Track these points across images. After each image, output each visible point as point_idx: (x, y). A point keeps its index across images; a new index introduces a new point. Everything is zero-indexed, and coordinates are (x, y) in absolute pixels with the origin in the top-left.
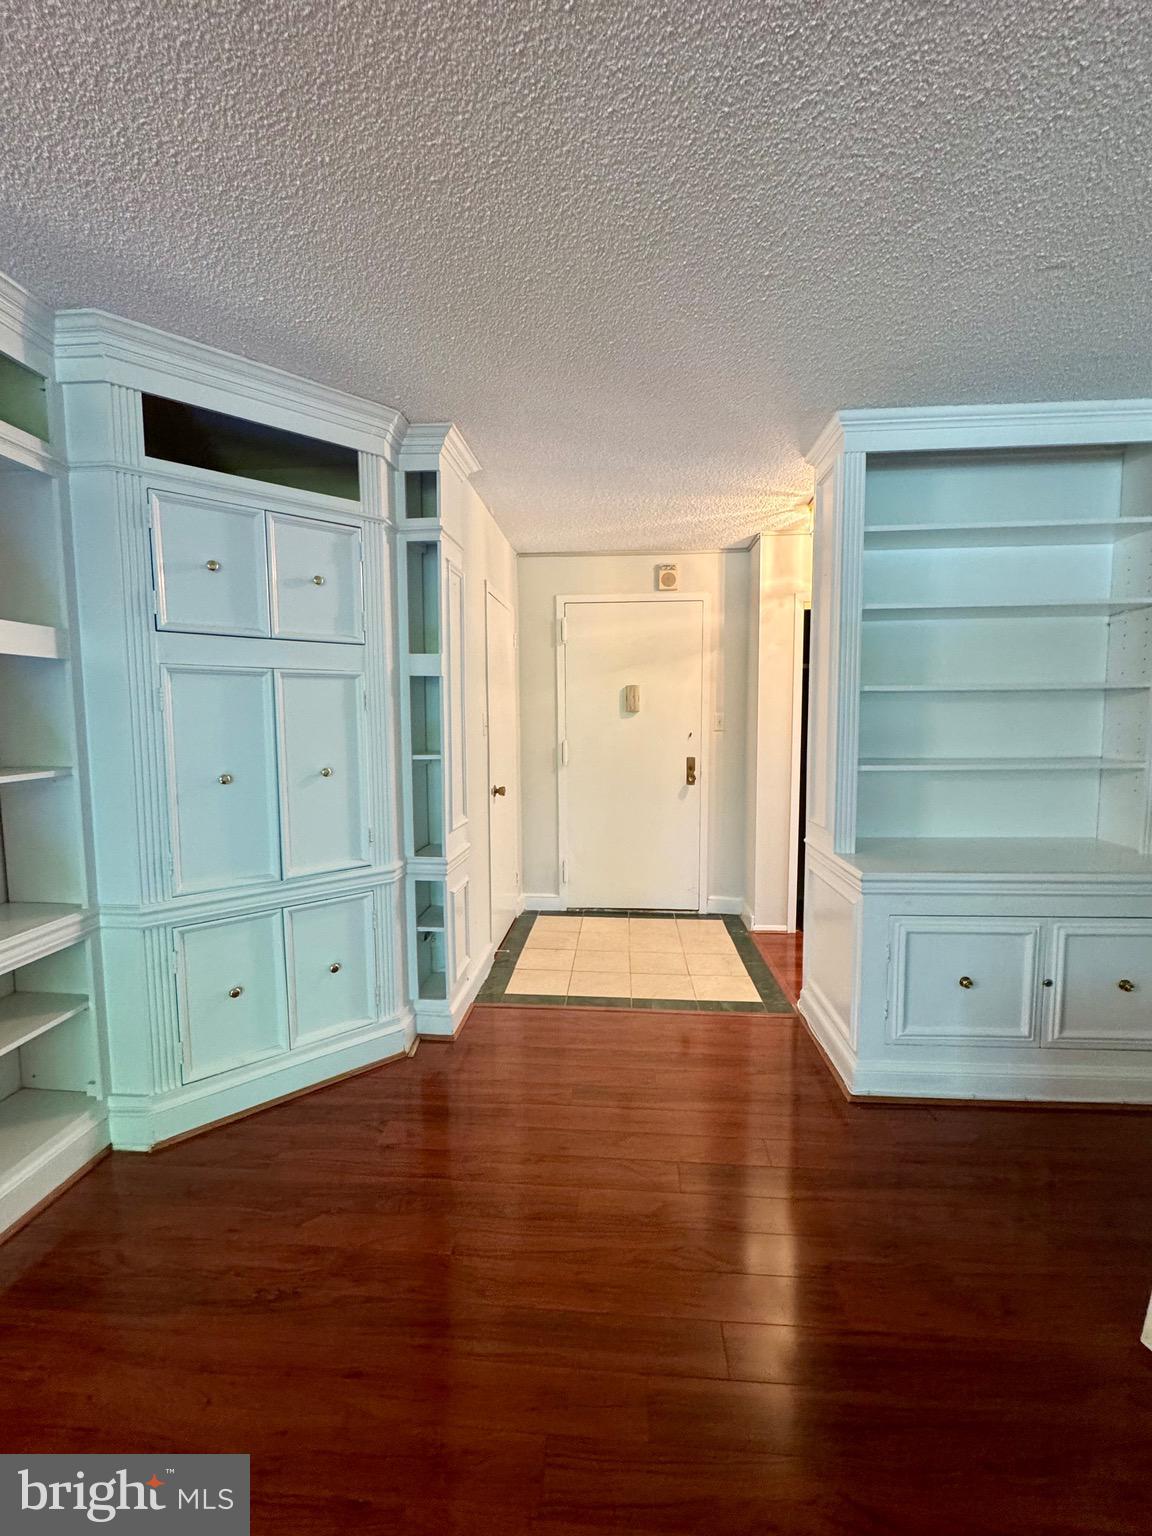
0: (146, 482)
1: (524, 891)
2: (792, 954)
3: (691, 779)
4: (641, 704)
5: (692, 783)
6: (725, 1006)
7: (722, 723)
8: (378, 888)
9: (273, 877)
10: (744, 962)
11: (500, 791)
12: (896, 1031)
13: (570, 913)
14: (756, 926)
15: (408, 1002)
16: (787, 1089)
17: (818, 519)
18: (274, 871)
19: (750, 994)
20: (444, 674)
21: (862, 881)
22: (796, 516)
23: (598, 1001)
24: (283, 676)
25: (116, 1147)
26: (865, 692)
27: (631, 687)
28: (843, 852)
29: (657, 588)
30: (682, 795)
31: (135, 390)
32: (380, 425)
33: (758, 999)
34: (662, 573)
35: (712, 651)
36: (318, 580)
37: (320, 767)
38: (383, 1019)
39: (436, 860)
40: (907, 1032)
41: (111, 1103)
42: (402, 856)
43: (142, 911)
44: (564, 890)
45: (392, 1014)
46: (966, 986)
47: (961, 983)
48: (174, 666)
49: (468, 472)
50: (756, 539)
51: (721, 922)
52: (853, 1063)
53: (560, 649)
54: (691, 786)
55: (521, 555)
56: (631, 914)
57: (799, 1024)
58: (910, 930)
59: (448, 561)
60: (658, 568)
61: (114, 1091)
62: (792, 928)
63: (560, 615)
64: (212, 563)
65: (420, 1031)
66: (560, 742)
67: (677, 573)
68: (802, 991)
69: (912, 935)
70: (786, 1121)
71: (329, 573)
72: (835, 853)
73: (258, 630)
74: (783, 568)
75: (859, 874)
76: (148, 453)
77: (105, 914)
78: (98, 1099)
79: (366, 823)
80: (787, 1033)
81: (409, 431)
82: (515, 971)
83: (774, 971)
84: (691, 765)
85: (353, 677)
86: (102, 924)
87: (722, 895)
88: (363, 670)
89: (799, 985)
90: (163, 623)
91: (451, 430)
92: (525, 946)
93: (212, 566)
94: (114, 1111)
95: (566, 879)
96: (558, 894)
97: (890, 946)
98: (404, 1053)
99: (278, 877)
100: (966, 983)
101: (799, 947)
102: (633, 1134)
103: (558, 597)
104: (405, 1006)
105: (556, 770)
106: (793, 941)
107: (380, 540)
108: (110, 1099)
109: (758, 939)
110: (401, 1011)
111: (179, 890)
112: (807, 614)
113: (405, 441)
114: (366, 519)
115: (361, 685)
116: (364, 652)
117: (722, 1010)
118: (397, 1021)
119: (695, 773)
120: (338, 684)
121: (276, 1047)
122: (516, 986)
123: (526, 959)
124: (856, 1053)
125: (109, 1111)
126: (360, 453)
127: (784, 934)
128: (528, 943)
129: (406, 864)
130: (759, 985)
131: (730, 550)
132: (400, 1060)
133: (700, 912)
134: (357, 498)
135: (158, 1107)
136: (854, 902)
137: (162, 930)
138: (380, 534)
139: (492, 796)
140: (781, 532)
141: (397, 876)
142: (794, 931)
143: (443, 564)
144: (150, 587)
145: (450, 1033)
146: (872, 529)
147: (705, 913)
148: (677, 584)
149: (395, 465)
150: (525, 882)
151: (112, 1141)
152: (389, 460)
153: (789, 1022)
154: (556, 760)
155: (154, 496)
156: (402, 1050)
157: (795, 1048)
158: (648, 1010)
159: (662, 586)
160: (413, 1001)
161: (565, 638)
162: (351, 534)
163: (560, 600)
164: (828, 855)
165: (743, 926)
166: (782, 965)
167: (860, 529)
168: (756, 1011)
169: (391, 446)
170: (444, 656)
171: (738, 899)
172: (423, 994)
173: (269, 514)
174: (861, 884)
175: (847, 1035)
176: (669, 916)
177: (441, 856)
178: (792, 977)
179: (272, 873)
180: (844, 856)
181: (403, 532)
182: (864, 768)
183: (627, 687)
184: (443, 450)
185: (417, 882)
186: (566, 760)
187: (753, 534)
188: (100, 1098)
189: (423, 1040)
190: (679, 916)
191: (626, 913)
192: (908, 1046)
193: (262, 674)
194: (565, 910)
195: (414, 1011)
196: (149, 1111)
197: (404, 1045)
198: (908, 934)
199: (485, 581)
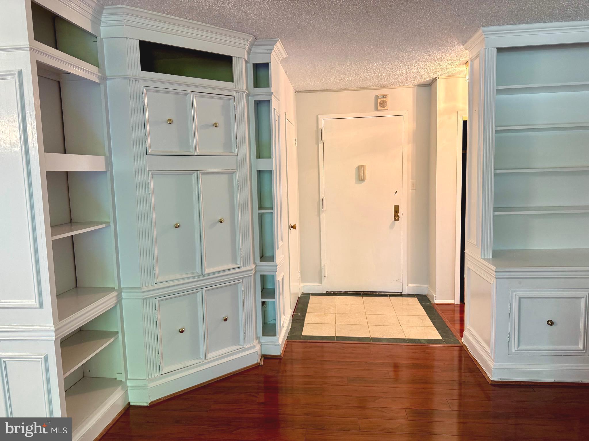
0: (142, 83)
1: (302, 283)
2: (457, 315)
3: (396, 217)
4: (368, 176)
5: (397, 220)
6: (423, 341)
7: (415, 185)
8: (245, 278)
9: (198, 273)
10: (431, 320)
11: (293, 227)
12: (514, 348)
13: (328, 294)
14: (437, 301)
15: (257, 338)
16: (456, 378)
17: (471, 74)
18: (198, 271)
19: (436, 335)
20: (274, 169)
21: (496, 272)
22: (458, 69)
23: (353, 339)
24: (202, 174)
25: (132, 404)
26: (496, 173)
27: (361, 166)
28: (486, 257)
29: (376, 109)
30: (392, 227)
31: (136, 40)
32: (243, 43)
33: (441, 338)
34: (379, 100)
35: (408, 143)
36: (215, 125)
37: (219, 218)
38: (247, 346)
39: (271, 264)
40: (520, 348)
41: (129, 383)
42: (255, 263)
43: (143, 290)
44: (325, 281)
45: (252, 344)
46: (550, 325)
47: (548, 323)
48: (154, 172)
49: (281, 58)
50: (434, 80)
51: (416, 299)
52: (491, 364)
53: (321, 145)
54: (396, 222)
55: (298, 92)
56: (363, 294)
57: (463, 349)
58: (521, 296)
59: (274, 109)
60: (377, 97)
61: (129, 377)
62: (457, 301)
63: (320, 126)
64: (170, 120)
65: (263, 354)
66: (321, 198)
67: (389, 100)
68: (465, 333)
69: (522, 299)
70: (456, 392)
71: (221, 121)
72: (482, 258)
73: (190, 152)
74: (451, 97)
75: (494, 268)
76: (142, 69)
77: (124, 292)
78: (123, 381)
79: (240, 246)
80: (456, 353)
81: (256, 43)
82: (305, 324)
83: (449, 324)
84: (396, 210)
85: (232, 173)
86: (123, 297)
87: (416, 283)
88: (237, 169)
89: (462, 331)
90: (149, 152)
91: (278, 42)
92: (307, 312)
93: (170, 122)
94: (131, 387)
95: (326, 275)
96: (321, 284)
97: (510, 305)
98: (257, 363)
99: (200, 273)
100: (550, 323)
101: (462, 311)
102: (382, 397)
103: (319, 116)
104: (256, 340)
105: (319, 215)
106: (458, 309)
107: (243, 100)
108: (128, 381)
109: (438, 307)
110: (255, 342)
111: (158, 280)
112: (465, 123)
113: (253, 48)
114: (236, 91)
115: (236, 176)
116: (237, 159)
117: (421, 343)
118: (254, 347)
119: (399, 214)
120: (225, 177)
121: (199, 358)
122: (307, 332)
123: (309, 318)
124: (493, 360)
125: (128, 387)
126: (233, 57)
127: (453, 305)
128: (308, 310)
129: (256, 266)
130: (440, 331)
131: (419, 86)
132: (256, 367)
133: (403, 293)
134: (232, 81)
135: (151, 385)
136: (492, 283)
137: (150, 299)
138: (243, 98)
139: (289, 230)
140: (449, 77)
141: (253, 272)
142: (459, 303)
143: (273, 110)
144: (143, 135)
145: (279, 354)
146: (500, 87)
147: (406, 294)
148: (389, 106)
149: (248, 61)
150: (303, 278)
151: (130, 401)
152: (246, 59)
153: (457, 348)
154: (320, 207)
155: (145, 90)
156: (257, 362)
157: (460, 361)
158: (381, 343)
159: (379, 108)
160: (259, 337)
161: (324, 139)
162: (230, 99)
163: (321, 118)
164: (477, 259)
165: (429, 300)
166: (453, 321)
167: (493, 86)
168: (440, 343)
169: (247, 52)
170: (274, 159)
171: (426, 286)
172: (264, 334)
173: (194, 94)
174: (495, 273)
175: (489, 351)
176: (385, 295)
177: (273, 262)
178: (458, 326)
179: (197, 271)
180: (487, 260)
181: (253, 95)
182: (497, 213)
183: (359, 166)
184: (273, 52)
185: (261, 275)
186: (325, 208)
187: (432, 77)
188: (124, 380)
189: (266, 358)
190: (391, 296)
191: (360, 294)
192: (520, 355)
193: (192, 174)
194: (326, 292)
195: (261, 343)
196: (148, 386)
197: (256, 360)
198: (520, 298)
199: (285, 113)
